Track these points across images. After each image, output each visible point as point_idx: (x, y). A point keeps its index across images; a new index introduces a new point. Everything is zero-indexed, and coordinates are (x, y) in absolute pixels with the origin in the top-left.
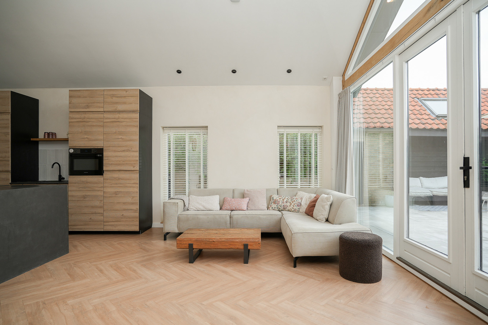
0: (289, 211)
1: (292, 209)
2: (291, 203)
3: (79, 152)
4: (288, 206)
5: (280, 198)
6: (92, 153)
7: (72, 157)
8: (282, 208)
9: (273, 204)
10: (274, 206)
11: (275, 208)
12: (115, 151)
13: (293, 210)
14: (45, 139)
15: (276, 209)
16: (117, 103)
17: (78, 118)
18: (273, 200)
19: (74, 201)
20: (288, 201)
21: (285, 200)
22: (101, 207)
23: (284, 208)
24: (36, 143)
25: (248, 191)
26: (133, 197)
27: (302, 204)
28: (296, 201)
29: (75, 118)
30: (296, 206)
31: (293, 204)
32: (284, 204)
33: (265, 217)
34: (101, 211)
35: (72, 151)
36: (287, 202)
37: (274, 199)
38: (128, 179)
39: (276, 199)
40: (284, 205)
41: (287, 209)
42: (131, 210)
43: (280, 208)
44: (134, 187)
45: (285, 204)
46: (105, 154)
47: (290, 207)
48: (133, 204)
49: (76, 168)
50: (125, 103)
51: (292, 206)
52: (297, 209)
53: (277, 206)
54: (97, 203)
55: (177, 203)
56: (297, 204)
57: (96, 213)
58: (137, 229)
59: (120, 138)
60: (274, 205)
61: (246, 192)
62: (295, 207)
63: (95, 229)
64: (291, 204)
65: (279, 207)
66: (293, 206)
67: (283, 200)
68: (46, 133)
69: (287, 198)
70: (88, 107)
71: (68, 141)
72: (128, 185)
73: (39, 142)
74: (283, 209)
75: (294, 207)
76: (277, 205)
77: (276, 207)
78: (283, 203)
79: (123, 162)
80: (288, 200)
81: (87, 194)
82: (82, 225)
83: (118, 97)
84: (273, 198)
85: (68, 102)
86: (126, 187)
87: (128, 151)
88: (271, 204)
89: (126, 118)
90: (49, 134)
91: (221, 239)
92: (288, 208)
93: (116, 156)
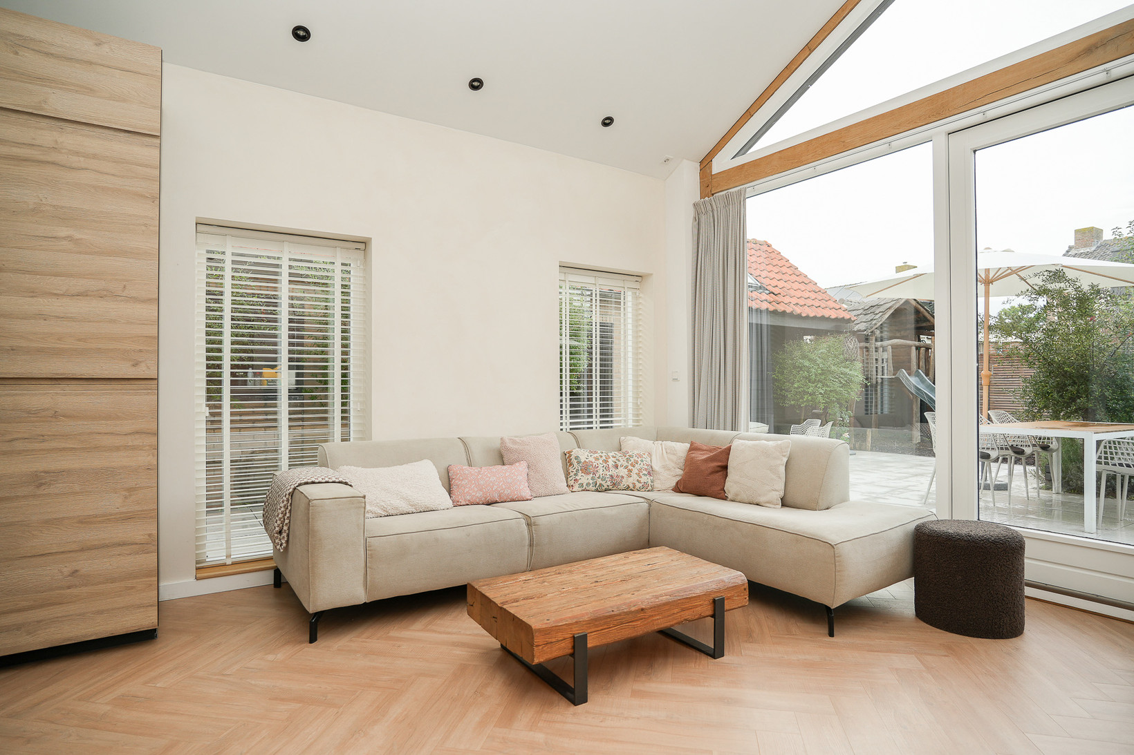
0: (628, 488)
1: (637, 483)
2: (630, 467)
4: (623, 477)
5: (595, 455)
8: (609, 483)
9: (580, 474)
10: (585, 479)
11: (588, 484)
13: (638, 485)
15: (591, 487)
18: (579, 463)
20: (619, 464)
21: (611, 463)
23: (614, 484)
27: (656, 467)
28: (640, 462)
30: (644, 474)
31: (635, 471)
32: (610, 473)
36: (616, 467)
37: (582, 461)
38: (108, 417)
39: (587, 460)
40: (611, 476)
41: (621, 486)
42: (125, 544)
43: (603, 483)
44: (134, 448)
45: (613, 472)
47: (631, 480)
48: (130, 518)
50: (87, 90)
51: (635, 477)
52: (650, 483)
53: (593, 479)
55: (364, 498)
56: (646, 469)
58: (150, 619)
59: (64, 238)
60: (586, 477)
61: (510, 445)
62: (644, 479)
64: (630, 471)
65: (599, 482)
66: (638, 474)
67: (606, 461)
69: (613, 457)
72: (110, 441)
74: (610, 487)
75: (641, 477)
76: (591, 475)
77: (591, 482)
78: (607, 468)
79: (79, 340)
80: (619, 461)
84: (577, 458)
86: (97, 448)
87: (114, 296)
88: (576, 475)
91: (657, 597)
92: (625, 482)
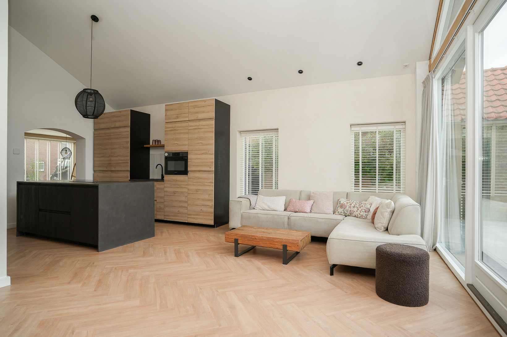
0: (355, 216)
1: (359, 215)
2: (359, 208)
3: (171, 156)
4: (354, 211)
5: (347, 202)
6: (181, 155)
7: (167, 159)
8: (349, 213)
9: (339, 208)
10: (340, 210)
11: (341, 212)
12: (196, 154)
13: (359, 216)
14: (153, 146)
15: (342, 214)
16: (198, 113)
17: (171, 128)
18: (340, 203)
19: (168, 195)
20: (356, 206)
21: (353, 205)
22: (186, 202)
23: (350, 214)
24: (148, 149)
25: (313, 193)
26: (209, 194)
27: (371, 210)
28: (364, 206)
29: (169, 128)
30: (363, 212)
31: (360, 210)
32: (350, 209)
33: (323, 220)
34: (185, 205)
35: (166, 154)
36: (354, 207)
37: (341, 203)
39: (343, 203)
40: (351, 210)
41: (353, 215)
42: (208, 206)
43: (347, 212)
44: (210, 186)
45: (352, 209)
46: (189, 156)
47: (357, 213)
48: (209, 200)
49: (169, 169)
50: (204, 112)
52: (364, 215)
53: (343, 210)
54: (183, 199)
55: (241, 202)
56: (365, 210)
57: (182, 207)
58: (212, 223)
59: (200, 143)
60: (341, 209)
62: (362, 213)
63: (182, 220)
64: (358, 209)
65: (346, 212)
66: (360, 211)
67: (351, 204)
68: (154, 141)
69: (355, 203)
70: (177, 117)
71: (164, 146)
72: (206, 184)
73: (150, 148)
74: (349, 215)
75: (361, 212)
76: (343, 209)
77: (342, 211)
78: (350, 207)
79: (202, 163)
80: (356, 205)
81: (176, 190)
82: (173, 216)
83: (198, 107)
84: (340, 202)
85: (164, 114)
87: (206, 154)
88: (338, 208)
89: (204, 125)
90: (155, 141)
91: (262, 237)
92: (355, 213)
93: (197, 159)
